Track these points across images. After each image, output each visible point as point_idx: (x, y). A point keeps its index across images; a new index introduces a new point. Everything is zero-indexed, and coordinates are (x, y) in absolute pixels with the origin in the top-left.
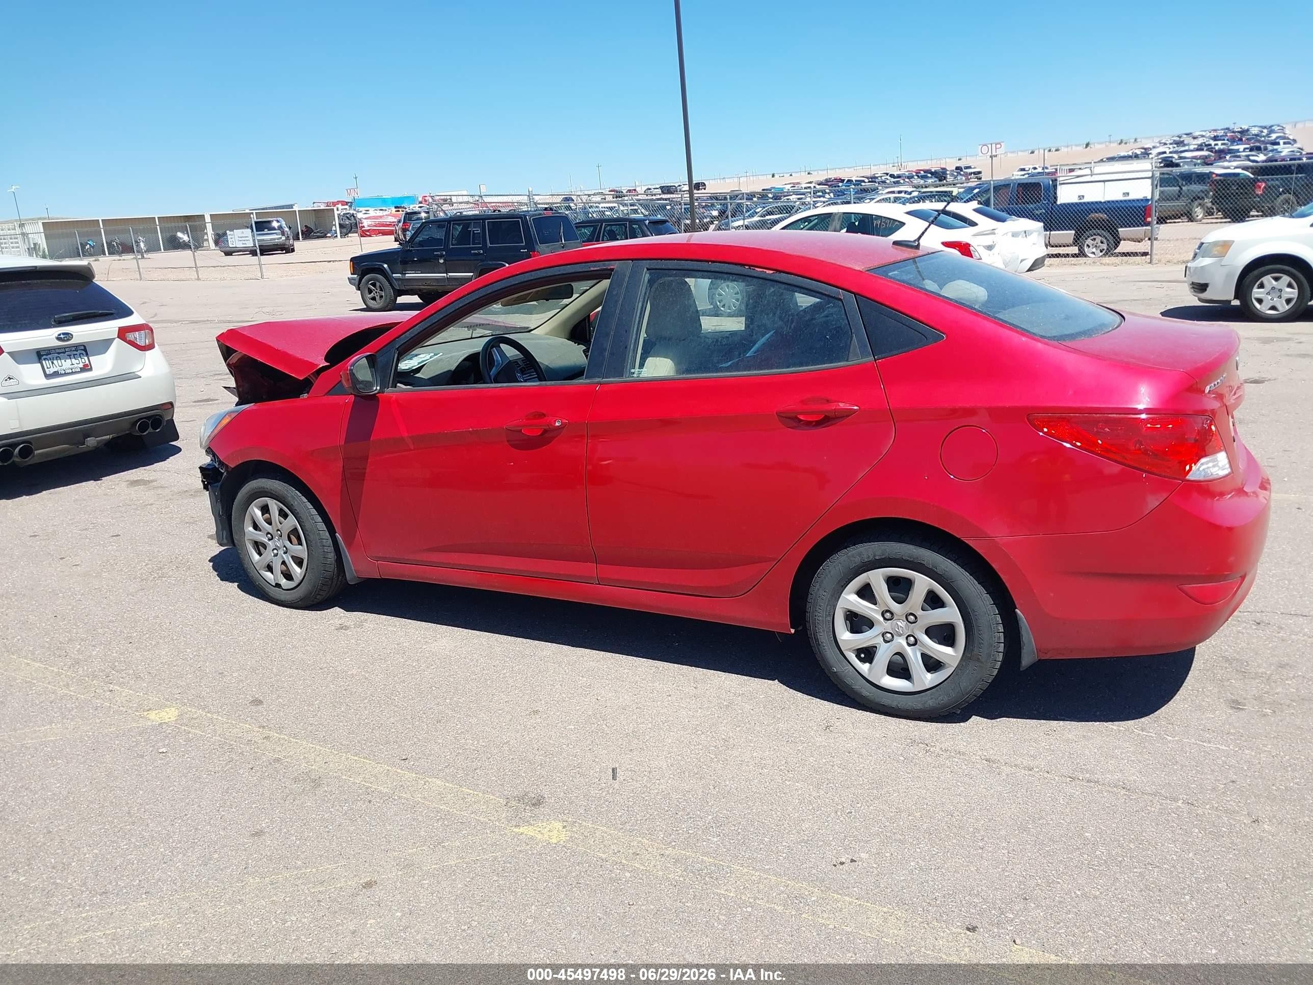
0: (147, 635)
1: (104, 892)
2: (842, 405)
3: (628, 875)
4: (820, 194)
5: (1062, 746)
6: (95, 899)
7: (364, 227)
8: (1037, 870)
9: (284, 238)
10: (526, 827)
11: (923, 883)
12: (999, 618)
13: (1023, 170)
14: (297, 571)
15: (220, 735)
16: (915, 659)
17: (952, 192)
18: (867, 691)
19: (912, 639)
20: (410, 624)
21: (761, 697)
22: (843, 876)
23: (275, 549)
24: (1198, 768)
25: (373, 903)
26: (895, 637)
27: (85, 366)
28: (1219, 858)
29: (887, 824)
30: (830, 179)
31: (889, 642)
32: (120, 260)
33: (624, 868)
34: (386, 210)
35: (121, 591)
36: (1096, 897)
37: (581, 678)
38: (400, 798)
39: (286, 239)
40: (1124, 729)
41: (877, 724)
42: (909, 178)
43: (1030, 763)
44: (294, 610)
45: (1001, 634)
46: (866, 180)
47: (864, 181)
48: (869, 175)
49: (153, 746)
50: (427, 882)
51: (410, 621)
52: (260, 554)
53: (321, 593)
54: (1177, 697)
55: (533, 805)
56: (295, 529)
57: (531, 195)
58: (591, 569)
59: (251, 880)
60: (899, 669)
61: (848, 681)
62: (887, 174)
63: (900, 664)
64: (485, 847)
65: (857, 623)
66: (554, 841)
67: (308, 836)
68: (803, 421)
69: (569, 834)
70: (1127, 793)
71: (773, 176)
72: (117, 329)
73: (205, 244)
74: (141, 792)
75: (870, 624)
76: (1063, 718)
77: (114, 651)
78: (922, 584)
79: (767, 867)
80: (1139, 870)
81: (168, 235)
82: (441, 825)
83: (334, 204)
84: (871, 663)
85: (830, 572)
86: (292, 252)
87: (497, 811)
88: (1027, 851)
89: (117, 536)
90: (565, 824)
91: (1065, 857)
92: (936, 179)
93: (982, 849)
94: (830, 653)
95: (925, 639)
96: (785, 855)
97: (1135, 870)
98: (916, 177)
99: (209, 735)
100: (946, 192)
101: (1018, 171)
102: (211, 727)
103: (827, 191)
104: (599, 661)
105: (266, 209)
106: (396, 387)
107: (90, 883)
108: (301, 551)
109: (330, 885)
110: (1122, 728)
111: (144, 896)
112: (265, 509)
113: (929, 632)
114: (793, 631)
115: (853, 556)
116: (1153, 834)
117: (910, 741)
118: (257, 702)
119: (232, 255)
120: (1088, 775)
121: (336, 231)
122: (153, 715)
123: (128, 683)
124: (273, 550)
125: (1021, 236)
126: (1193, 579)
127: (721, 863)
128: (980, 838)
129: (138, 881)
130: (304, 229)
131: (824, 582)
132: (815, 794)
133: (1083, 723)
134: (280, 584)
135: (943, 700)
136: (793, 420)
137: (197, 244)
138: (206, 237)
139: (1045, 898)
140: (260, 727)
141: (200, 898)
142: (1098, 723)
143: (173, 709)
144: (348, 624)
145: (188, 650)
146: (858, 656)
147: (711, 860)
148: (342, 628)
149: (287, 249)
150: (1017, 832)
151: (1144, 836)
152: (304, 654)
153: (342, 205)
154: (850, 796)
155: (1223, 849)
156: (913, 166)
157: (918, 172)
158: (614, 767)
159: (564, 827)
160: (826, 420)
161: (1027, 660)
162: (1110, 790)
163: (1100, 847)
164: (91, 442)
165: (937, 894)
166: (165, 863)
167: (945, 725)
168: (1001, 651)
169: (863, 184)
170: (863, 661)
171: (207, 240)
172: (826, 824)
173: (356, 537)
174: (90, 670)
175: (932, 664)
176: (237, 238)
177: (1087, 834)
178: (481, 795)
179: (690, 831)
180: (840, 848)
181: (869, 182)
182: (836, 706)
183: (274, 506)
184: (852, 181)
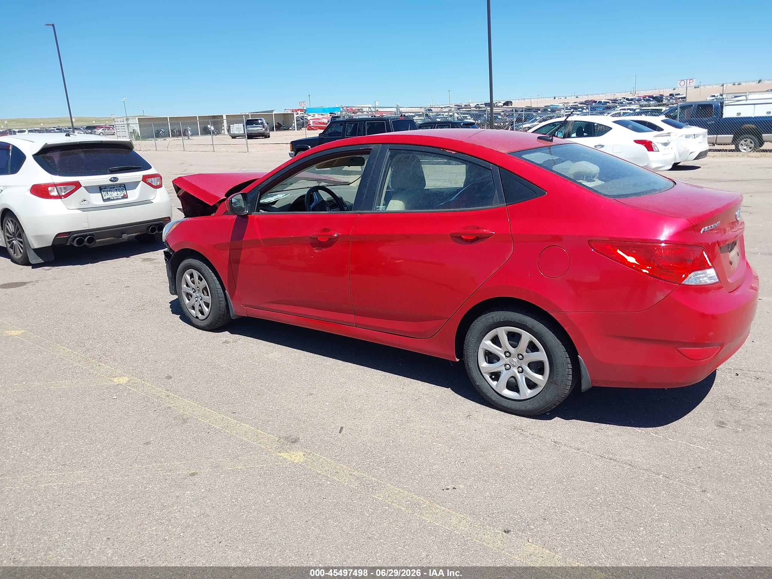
0: (126, 339)
1: (64, 465)
2: (485, 230)
3: (329, 483)
4: (580, 109)
5: (603, 438)
6: (58, 467)
7: (310, 124)
8: (558, 504)
9: (264, 129)
10: (284, 453)
11: (489, 504)
12: (569, 360)
13: (714, 96)
14: (206, 310)
15: (145, 393)
16: (521, 381)
17: (662, 109)
18: (495, 397)
19: (521, 369)
20: (262, 342)
21: (438, 396)
22: (445, 496)
23: (196, 297)
24: (681, 458)
25: (192, 483)
26: (511, 367)
27: (124, 195)
28: (671, 509)
29: (482, 471)
30: (588, 100)
31: (508, 370)
32: (177, 140)
33: (328, 479)
34: (324, 115)
35: (121, 315)
36: (587, 522)
37: (342, 378)
38: (225, 432)
39: (265, 130)
40: (645, 432)
41: (498, 417)
42: (638, 101)
43: (579, 446)
44: (204, 331)
45: (570, 369)
46: (611, 102)
47: (609, 102)
48: (612, 98)
49: (111, 395)
50: (223, 476)
51: (262, 341)
52: (189, 300)
53: (218, 323)
54: (686, 417)
55: (292, 442)
56: (206, 287)
57: (398, 108)
58: (351, 318)
59: (136, 466)
60: (513, 386)
61: (485, 390)
62: (624, 98)
63: (514, 383)
64: (259, 461)
65: (491, 357)
66: (296, 462)
67: (172, 447)
68: (464, 239)
69: (305, 459)
70: (631, 468)
71: (555, 98)
72: (142, 176)
73: (223, 132)
74: (98, 417)
75: (498, 359)
76: (610, 423)
77: (107, 346)
78: (526, 337)
79: (405, 486)
80: (619, 510)
81: (203, 126)
82: (241, 448)
83: (296, 111)
84: (498, 381)
85: (476, 327)
86: (268, 138)
87: (272, 443)
88: (557, 494)
89: (128, 287)
90: (305, 453)
91: (578, 499)
92: (656, 102)
93: (531, 490)
94: (475, 374)
95: (527, 369)
96: (417, 481)
97: (616, 510)
98: (643, 100)
99: (140, 392)
100: (658, 109)
101: (710, 97)
102: (142, 388)
103: (585, 108)
104: (355, 370)
105: (259, 112)
106: (259, 212)
107: (59, 459)
108: (208, 299)
109: (174, 473)
110: (643, 432)
111: (82, 468)
112: (192, 276)
113: (530, 365)
114: (458, 360)
115: (489, 319)
116: (636, 492)
117: (514, 427)
118: (169, 377)
119: (235, 138)
120: (611, 456)
121: (294, 126)
122: (115, 380)
123: (109, 362)
124: (195, 298)
125: (691, 137)
126: (685, 344)
127: (381, 482)
128: (532, 484)
129: (82, 461)
130: (277, 124)
131: (473, 333)
132: (447, 451)
133: (621, 427)
134: (198, 317)
135: (536, 406)
136: (458, 238)
137: (218, 131)
138: (223, 128)
139: (557, 520)
140: (166, 390)
141: (109, 472)
142: (630, 427)
143: (126, 377)
144: (229, 340)
145: (144, 348)
146: (491, 377)
147: (376, 480)
148: (225, 342)
149: (266, 136)
150: (555, 483)
151: (630, 492)
152: (202, 354)
153: (301, 111)
154: (467, 454)
155: (676, 504)
156: (642, 94)
157: (644, 97)
158: (342, 426)
159: (304, 455)
160: (477, 239)
161: (585, 386)
162: (622, 465)
163: (601, 496)
164: (125, 236)
165: (495, 511)
166: (98, 453)
167: (537, 420)
168: (570, 379)
169: (608, 104)
170: (493, 380)
171: (224, 130)
172: (447, 467)
173: (236, 293)
174: (93, 354)
175: (531, 385)
176: (235, 129)
177: (596, 488)
178: (267, 434)
179: (370, 464)
180: (450, 481)
181: (612, 103)
182: (478, 405)
183: (196, 274)
184: (602, 102)
